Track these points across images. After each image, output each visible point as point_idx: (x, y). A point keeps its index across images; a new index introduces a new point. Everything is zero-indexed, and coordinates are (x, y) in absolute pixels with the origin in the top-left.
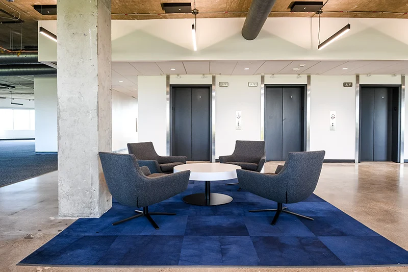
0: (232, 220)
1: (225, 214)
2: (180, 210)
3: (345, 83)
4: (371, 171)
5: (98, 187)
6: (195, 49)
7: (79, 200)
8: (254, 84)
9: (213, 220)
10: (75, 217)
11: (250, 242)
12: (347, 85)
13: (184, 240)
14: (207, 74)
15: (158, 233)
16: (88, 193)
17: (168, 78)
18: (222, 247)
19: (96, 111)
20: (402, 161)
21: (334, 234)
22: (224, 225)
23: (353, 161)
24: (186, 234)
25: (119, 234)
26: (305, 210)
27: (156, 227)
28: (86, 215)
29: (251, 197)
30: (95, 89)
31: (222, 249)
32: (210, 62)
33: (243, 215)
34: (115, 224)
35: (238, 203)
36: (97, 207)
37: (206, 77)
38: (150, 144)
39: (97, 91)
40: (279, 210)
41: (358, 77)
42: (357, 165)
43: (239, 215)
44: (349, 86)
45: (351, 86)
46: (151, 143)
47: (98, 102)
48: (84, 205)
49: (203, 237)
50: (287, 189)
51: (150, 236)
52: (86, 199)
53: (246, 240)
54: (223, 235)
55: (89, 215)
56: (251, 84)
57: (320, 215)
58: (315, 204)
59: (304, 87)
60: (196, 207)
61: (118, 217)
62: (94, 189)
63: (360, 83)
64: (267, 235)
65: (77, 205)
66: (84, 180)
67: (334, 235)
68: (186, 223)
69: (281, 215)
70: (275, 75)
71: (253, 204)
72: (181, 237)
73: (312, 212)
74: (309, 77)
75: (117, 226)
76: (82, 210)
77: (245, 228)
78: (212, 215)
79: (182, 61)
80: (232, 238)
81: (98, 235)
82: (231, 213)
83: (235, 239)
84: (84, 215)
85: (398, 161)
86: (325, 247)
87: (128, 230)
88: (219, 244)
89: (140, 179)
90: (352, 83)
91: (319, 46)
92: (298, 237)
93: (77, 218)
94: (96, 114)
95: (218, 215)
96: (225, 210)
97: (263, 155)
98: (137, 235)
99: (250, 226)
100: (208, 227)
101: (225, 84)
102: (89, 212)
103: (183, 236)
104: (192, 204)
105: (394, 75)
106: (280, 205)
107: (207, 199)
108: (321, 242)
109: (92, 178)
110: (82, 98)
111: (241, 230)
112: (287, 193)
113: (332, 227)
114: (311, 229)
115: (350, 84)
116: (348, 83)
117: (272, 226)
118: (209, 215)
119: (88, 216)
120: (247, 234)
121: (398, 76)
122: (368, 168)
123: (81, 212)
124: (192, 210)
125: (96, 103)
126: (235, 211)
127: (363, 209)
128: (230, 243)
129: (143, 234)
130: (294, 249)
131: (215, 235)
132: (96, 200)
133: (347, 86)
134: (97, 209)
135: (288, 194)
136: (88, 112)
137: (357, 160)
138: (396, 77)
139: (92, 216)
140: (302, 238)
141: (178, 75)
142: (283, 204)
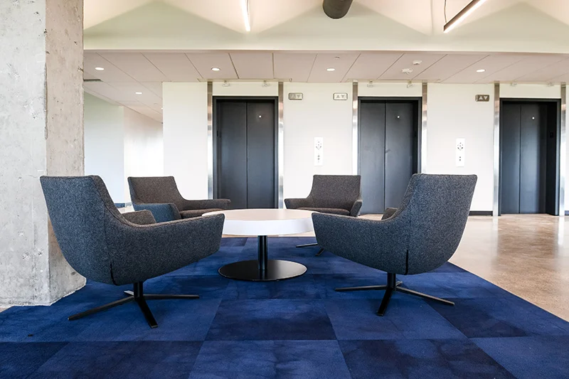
0: (304, 308)
1: (292, 295)
2: (210, 289)
3: (479, 96)
4: (521, 226)
5: (46, 247)
6: (248, 29)
7: (12, 271)
8: (343, 96)
9: (268, 308)
10: (5, 303)
11: (337, 353)
12: (481, 98)
13: (203, 349)
14: (270, 80)
15: (152, 335)
16: (27, 258)
17: (210, 85)
18: (279, 366)
19: (42, 101)
20: (562, 212)
21: (502, 331)
22: (287, 317)
23: (490, 213)
24: (210, 337)
25: (72, 339)
26: (434, 286)
27: (152, 322)
28: (25, 300)
29: (339, 266)
30: (41, 59)
31: (277, 370)
32: (273, 53)
33: (324, 296)
34: (75, 318)
35: (316, 277)
36: (46, 285)
37: (269, 85)
38: (171, 180)
39: (44, 61)
40: (391, 288)
41: (497, 86)
42: (496, 218)
43: (318, 296)
44: (484, 100)
45: (488, 100)
46: (172, 178)
47: (46, 84)
48: (22, 281)
49: (241, 344)
50: (408, 247)
51: (135, 342)
52: (24, 269)
53: (329, 348)
54: (284, 339)
55: (32, 301)
56: (338, 97)
57: (464, 295)
58: (451, 275)
59: (417, 101)
60: (239, 283)
61: (89, 304)
62: (39, 250)
63: (501, 97)
64: (370, 336)
65: (7, 281)
66: (22, 234)
67: (502, 335)
68: (214, 314)
69: (395, 296)
70: (373, 84)
71: (342, 278)
72: (196, 345)
73: (447, 290)
74: (425, 87)
75: (76, 321)
76: (18, 291)
77: (327, 323)
78: (267, 298)
79: (229, 52)
80: (301, 346)
81: (31, 340)
82: (303, 295)
83: (308, 347)
84: (21, 300)
85: (556, 213)
86: (492, 362)
87: (94, 331)
88: (273, 359)
89: (114, 227)
90: (488, 96)
91: (445, 27)
92: (432, 341)
93: (9, 306)
94: (42, 107)
95: (278, 298)
96: (293, 289)
97: (358, 196)
98: (108, 340)
99: (336, 319)
100: (256, 322)
101: (298, 96)
102: (30, 294)
103: (203, 342)
104: (235, 279)
105: (551, 84)
106: (391, 278)
107: (261, 270)
108: (479, 349)
109: (35, 230)
110: (16, 76)
111: (318, 327)
112: (407, 253)
113: (492, 317)
114: (454, 323)
115: (486, 98)
116: (483, 96)
117: (379, 318)
118: (262, 298)
119: (30, 303)
120: (331, 336)
121: (555, 86)
122: (514, 222)
123: (16, 295)
124: (231, 289)
125: (42, 86)
126: (311, 290)
127: (534, 283)
128: (297, 357)
129: (120, 339)
130: (430, 367)
131: (266, 339)
132: (44, 270)
133: (481, 100)
134: (46, 289)
135: (410, 256)
136: (26, 103)
137: (496, 212)
138: (553, 87)
139: (36, 303)
140: (443, 342)
141: (225, 81)
142: (397, 276)
